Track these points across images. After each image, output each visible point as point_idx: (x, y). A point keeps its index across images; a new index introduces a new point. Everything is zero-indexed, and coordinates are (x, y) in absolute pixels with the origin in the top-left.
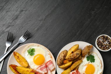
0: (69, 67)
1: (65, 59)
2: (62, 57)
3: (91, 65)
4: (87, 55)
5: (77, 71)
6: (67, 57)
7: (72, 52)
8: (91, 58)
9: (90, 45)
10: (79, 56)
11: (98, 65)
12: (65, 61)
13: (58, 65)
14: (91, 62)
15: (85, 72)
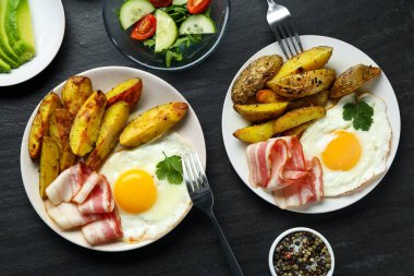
0: (271, 118)
1: (266, 87)
2: (259, 76)
3: (352, 136)
4: (349, 98)
5: (296, 142)
6: (275, 81)
7: (300, 70)
8: (361, 115)
9: (375, 65)
10: (320, 93)
11: (378, 144)
12: (264, 94)
13: (233, 99)
14: (357, 127)
15: (323, 154)
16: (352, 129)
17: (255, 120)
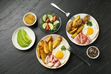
0: (76, 31)
1: (72, 27)
2: (70, 26)
3: (90, 28)
4: (86, 22)
5: (82, 33)
6: (73, 25)
7: (76, 21)
8: (90, 24)
9: (88, 15)
10: (81, 24)
11: (95, 27)
12: (72, 28)
13: (68, 32)
14: (90, 26)
15: (87, 33)
16: (90, 27)
17: (73, 33)
